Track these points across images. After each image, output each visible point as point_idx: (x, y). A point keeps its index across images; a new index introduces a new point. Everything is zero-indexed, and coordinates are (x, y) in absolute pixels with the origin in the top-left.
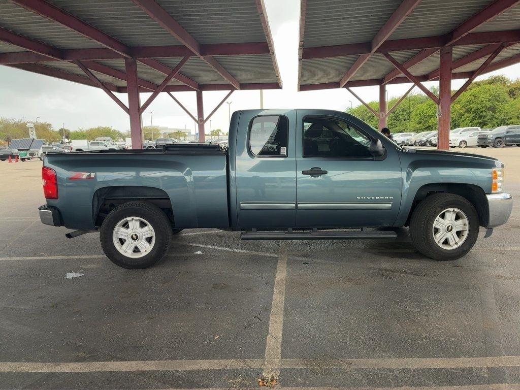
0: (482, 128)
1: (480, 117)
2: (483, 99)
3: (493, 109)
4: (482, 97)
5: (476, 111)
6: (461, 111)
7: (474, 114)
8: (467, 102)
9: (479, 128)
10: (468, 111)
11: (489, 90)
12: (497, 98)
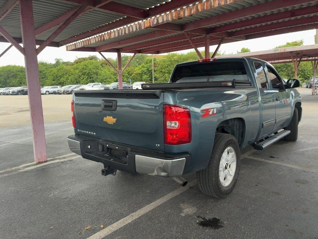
0: (102, 83)
1: (90, 78)
2: (91, 68)
3: (96, 74)
4: (90, 67)
5: (88, 74)
6: (79, 74)
7: (87, 76)
8: (82, 69)
9: (101, 83)
10: (84, 74)
11: (93, 63)
12: (97, 68)
